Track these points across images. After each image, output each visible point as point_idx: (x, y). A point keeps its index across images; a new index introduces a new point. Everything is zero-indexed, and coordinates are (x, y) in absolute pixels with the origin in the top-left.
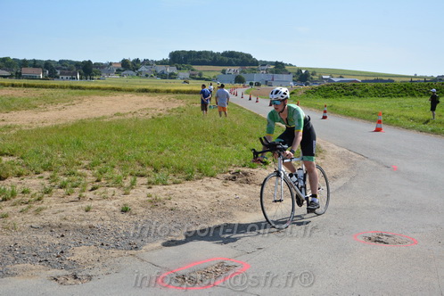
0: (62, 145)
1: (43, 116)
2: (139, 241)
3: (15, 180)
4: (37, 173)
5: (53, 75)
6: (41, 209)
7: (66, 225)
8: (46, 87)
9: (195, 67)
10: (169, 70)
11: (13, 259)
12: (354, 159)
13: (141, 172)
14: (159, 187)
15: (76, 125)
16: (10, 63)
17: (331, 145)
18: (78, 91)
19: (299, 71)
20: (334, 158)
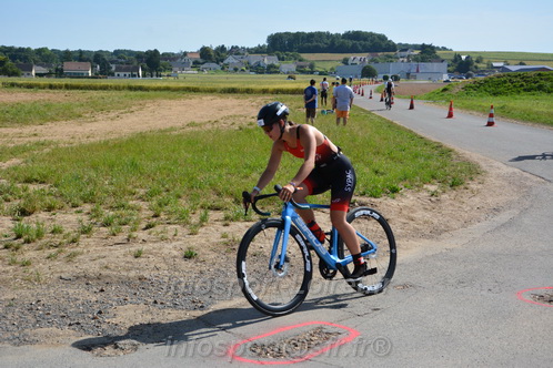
0: (111, 167)
1: (88, 128)
2: (206, 298)
3: (43, 215)
4: (74, 206)
5: (105, 72)
6: (75, 255)
7: (108, 276)
8: (95, 88)
9: (304, 56)
10: (267, 61)
11: (34, 320)
12: (528, 183)
13: (216, 204)
14: (239, 224)
15: (131, 140)
16: (48, 56)
17: (497, 164)
18: (139, 93)
19: (458, 56)
20: (497, 183)
